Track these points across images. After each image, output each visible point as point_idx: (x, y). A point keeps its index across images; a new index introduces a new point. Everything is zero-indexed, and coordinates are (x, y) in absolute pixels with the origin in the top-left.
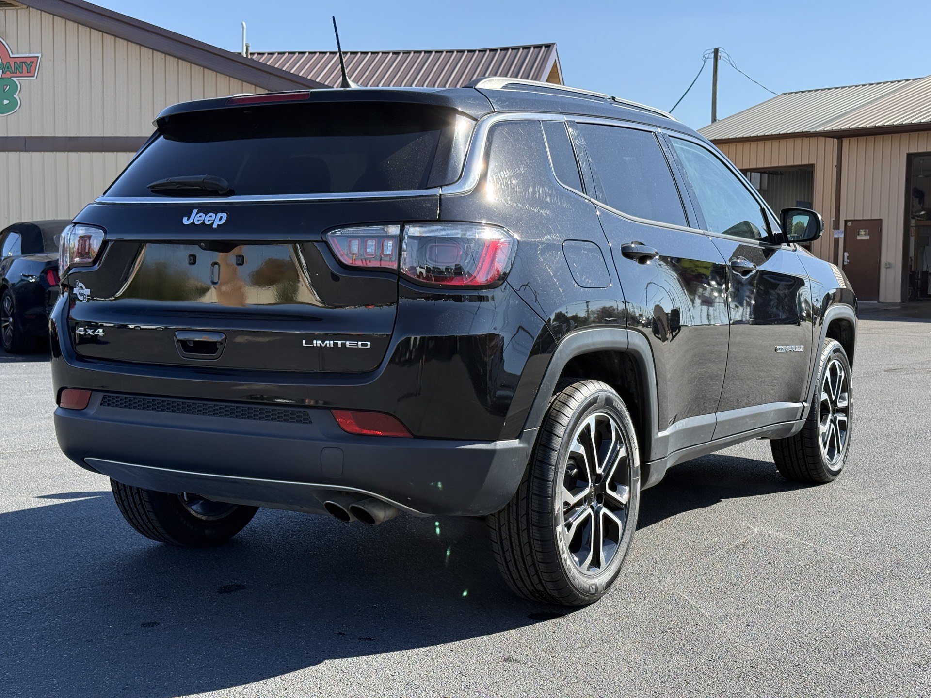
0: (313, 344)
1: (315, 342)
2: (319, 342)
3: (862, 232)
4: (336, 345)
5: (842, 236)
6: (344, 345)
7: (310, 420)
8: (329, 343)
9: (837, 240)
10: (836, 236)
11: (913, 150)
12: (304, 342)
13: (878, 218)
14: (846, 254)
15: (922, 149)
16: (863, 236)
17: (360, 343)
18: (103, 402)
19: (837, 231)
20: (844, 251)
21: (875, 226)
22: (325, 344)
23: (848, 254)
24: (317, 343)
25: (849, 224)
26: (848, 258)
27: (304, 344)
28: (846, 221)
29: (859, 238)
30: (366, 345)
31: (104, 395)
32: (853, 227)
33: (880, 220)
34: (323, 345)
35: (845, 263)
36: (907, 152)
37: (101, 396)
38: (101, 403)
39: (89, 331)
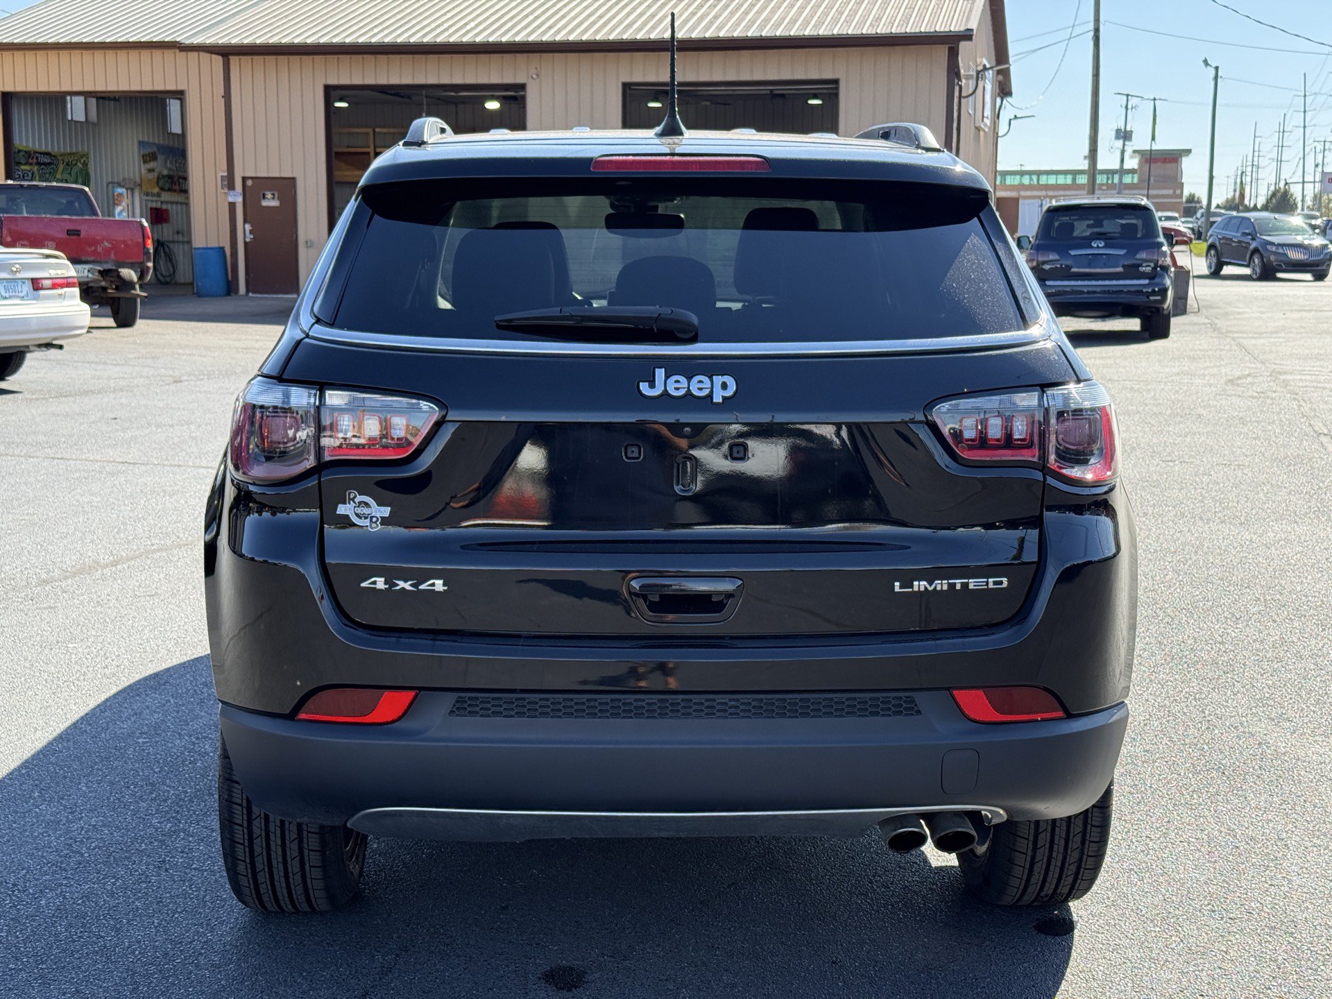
0: (912, 587)
1: (916, 583)
2: (924, 583)
3: (269, 195)
4: (952, 586)
5: (239, 200)
6: (965, 586)
7: (916, 709)
8: (941, 585)
9: (232, 206)
10: (231, 199)
11: (333, 81)
12: (897, 584)
13: (289, 175)
14: (248, 227)
15: (345, 81)
16: (270, 202)
17: (991, 580)
18: (454, 709)
19: (231, 193)
20: (245, 221)
21: (286, 187)
22: (933, 586)
23: (252, 226)
24: (920, 585)
25: (249, 183)
26: (251, 232)
27: (897, 589)
28: (244, 179)
29: (265, 203)
30: (1001, 583)
31: (459, 697)
32: (255, 187)
33: (293, 179)
34: (930, 588)
35: (248, 240)
36: (324, 82)
37: (450, 699)
38: (451, 712)
39: (402, 584)
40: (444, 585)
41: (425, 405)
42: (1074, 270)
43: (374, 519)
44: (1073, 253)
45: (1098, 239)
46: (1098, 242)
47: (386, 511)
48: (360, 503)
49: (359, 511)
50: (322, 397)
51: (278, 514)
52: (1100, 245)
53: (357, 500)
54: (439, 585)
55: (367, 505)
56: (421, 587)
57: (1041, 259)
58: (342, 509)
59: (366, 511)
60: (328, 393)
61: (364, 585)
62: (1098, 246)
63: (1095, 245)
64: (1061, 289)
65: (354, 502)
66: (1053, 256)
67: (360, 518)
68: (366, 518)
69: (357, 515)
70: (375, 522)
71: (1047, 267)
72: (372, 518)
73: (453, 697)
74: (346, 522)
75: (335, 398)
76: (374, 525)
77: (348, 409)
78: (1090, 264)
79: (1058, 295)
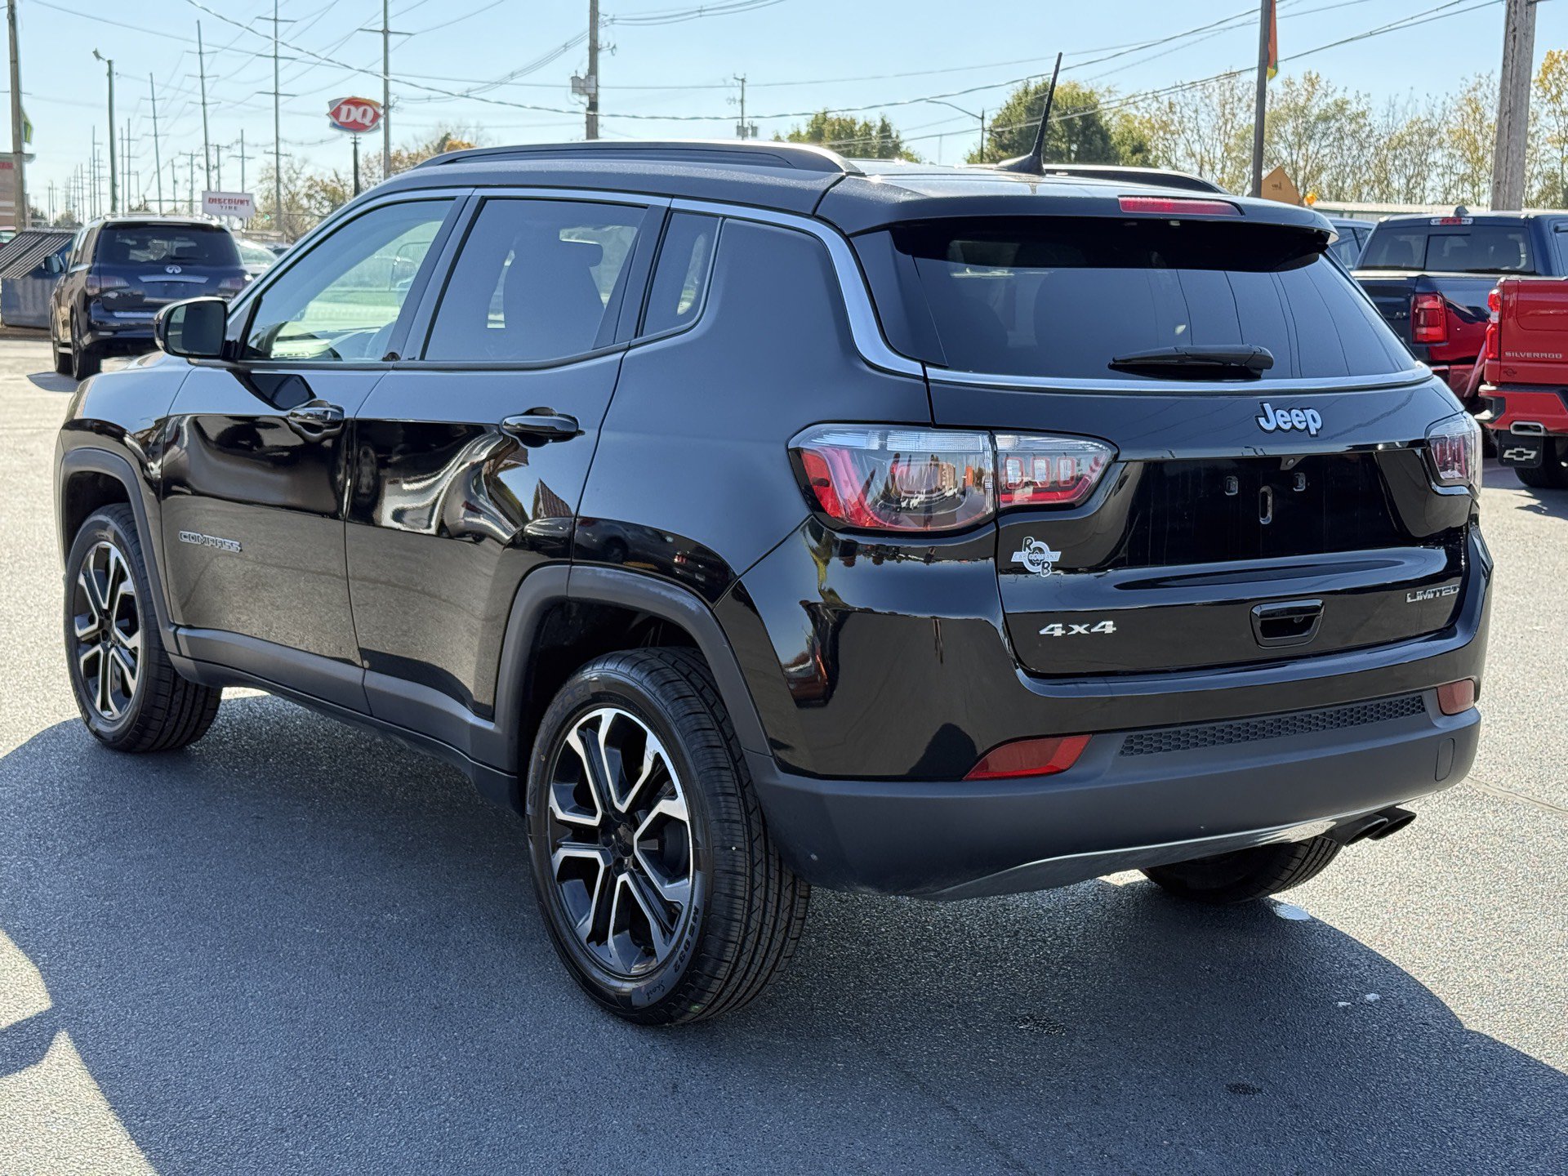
0: (1416, 598)
1: (1418, 594)
4: (1435, 594)
6: (1441, 593)
7: (1422, 707)
8: (1430, 594)
18: (1124, 749)
31: (1127, 737)
37: (1120, 740)
38: (1122, 753)
39: (1077, 629)
40: (1114, 626)
41: (1091, 446)
42: (147, 299)
43: (1046, 565)
44: (144, 279)
45: (172, 264)
46: (174, 267)
47: (1056, 556)
48: (1035, 549)
49: (1033, 557)
50: (993, 442)
51: (886, 561)
52: (177, 272)
53: (1032, 547)
54: (1109, 627)
55: (1041, 550)
56: (1092, 630)
57: (104, 286)
58: (1017, 557)
59: (1039, 557)
60: (998, 437)
61: (1043, 632)
62: (174, 272)
63: (171, 272)
64: (125, 322)
65: (1030, 549)
66: (119, 283)
67: (1033, 564)
68: (1038, 564)
69: (1031, 561)
70: (1047, 568)
71: (113, 295)
72: (1044, 563)
73: (1123, 736)
74: (1020, 569)
75: (1004, 442)
76: (1046, 571)
77: (1019, 454)
78: (166, 293)
79: (126, 330)
